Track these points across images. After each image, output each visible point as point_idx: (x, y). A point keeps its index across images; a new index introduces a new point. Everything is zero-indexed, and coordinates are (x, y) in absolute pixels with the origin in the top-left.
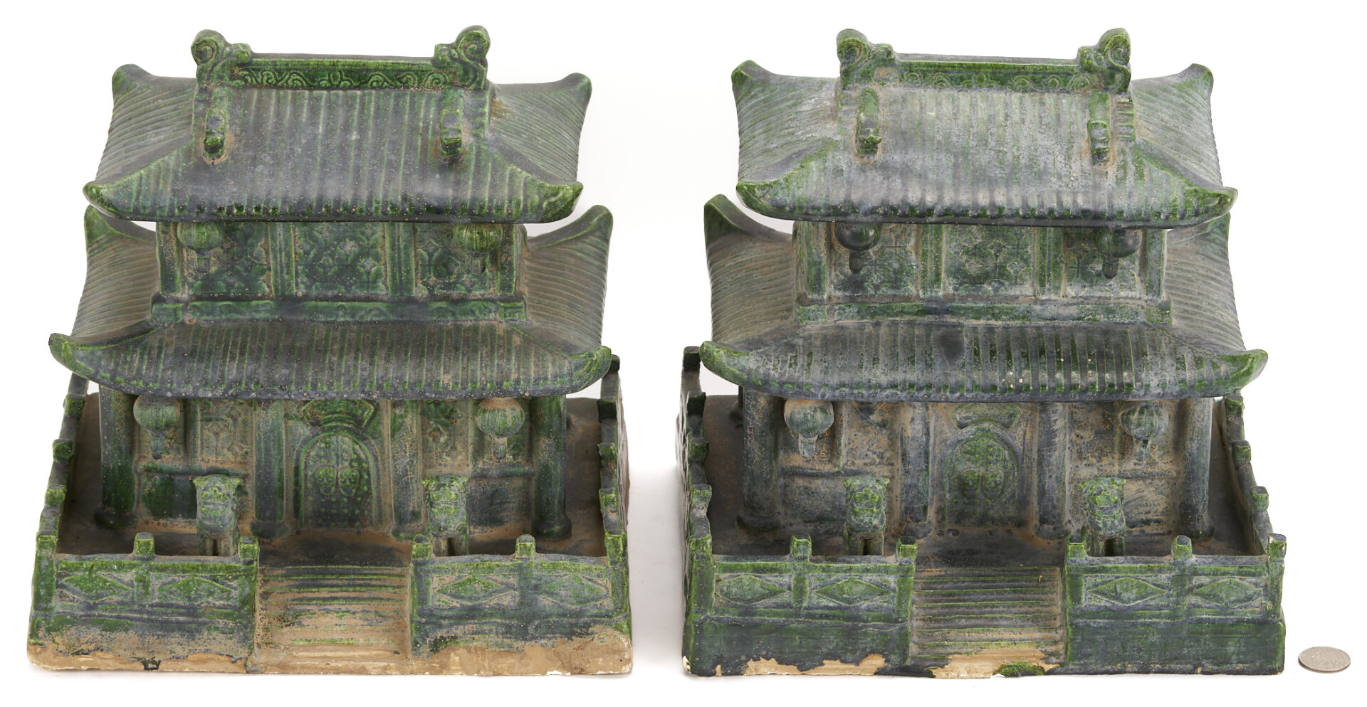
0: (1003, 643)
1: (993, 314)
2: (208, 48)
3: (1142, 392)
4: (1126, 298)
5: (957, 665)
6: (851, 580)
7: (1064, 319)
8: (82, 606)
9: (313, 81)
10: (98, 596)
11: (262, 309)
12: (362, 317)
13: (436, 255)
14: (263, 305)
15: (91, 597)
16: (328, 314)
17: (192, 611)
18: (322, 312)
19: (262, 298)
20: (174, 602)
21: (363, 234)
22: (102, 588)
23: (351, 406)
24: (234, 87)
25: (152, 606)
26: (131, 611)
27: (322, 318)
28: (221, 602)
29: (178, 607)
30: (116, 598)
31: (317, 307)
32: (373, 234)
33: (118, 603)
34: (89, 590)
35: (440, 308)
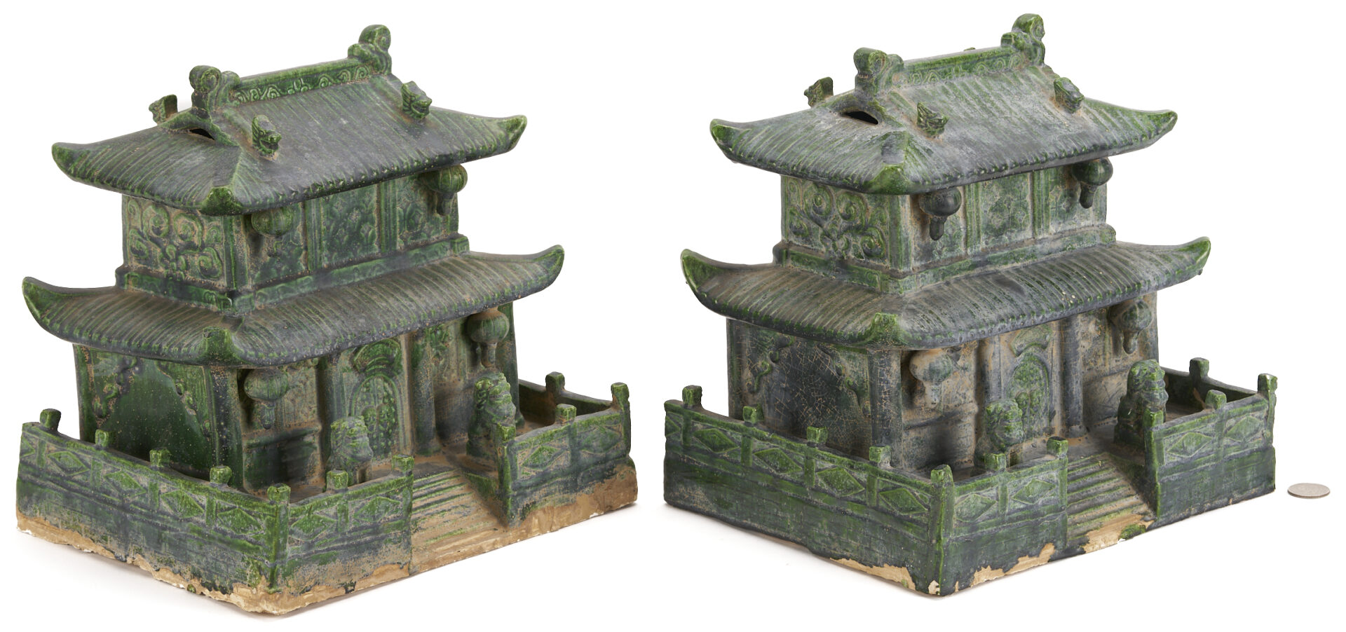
2: (214, 76)
4: (1085, 227)
8: (304, 547)
9: (284, 91)
10: (315, 534)
11: (306, 284)
12: (370, 275)
13: (408, 209)
14: (306, 281)
15: (309, 537)
16: (348, 277)
17: (375, 530)
18: (344, 277)
19: (302, 276)
20: (364, 524)
21: (364, 202)
22: (317, 526)
23: (385, 347)
24: (234, 107)
25: (350, 532)
26: (337, 541)
27: (345, 282)
28: (392, 515)
29: (367, 528)
30: (325, 533)
31: (340, 274)
32: (370, 201)
33: (327, 536)
34: (309, 530)
35: (416, 254)
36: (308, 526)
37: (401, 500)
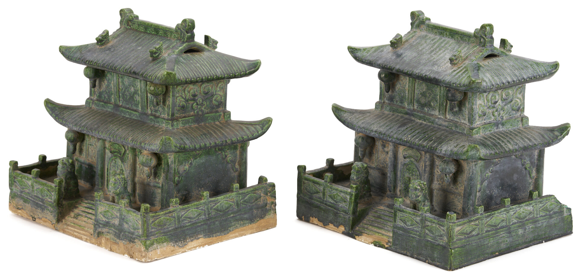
0: (380, 234)
1: (424, 119)
3: (439, 152)
4: (463, 123)
5: (363, 237)
6: (337, 194)
7: (443, 126)
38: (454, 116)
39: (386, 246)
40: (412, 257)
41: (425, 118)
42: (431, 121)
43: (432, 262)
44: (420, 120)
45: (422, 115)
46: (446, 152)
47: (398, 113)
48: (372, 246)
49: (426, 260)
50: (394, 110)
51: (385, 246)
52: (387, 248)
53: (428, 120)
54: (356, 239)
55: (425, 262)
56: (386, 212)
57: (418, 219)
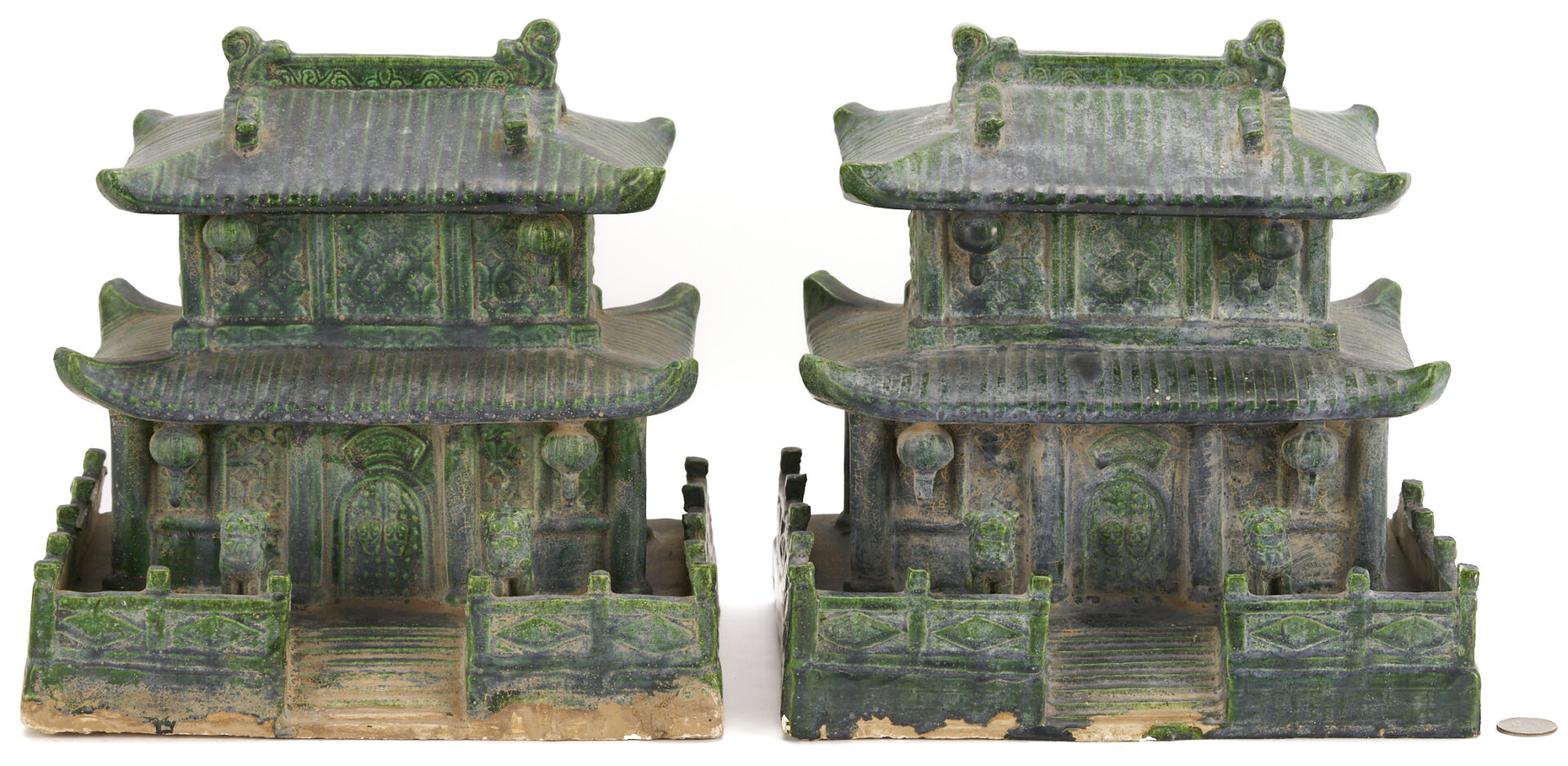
0: (1153, 704)
1: (1135, 338)
2: (241, 41)
3: (1307, 411)
4: (1286, 320)
5: (1101, 726)
6: (976, 619)
7: (1216, 343)
8: (85, 652)
9: (360, 80)
10: (104, 640)
11: (299, 334)
12: (413, 343)
13: (498, 269)
14: (300, 330)
15: (96, 642)
16: (374, 340)
17: (212, 659)
18: (366, 338)
19: (299, 322)
20: (192, 647)
21: (415, 243)
22: (109, 630)
23: (400, 443)
24: (270, 87)
25: (166, 652)
26: (142, 658)
27: (367, 344)
28: (247, 648)
29: (197, 653)
30: (125, 643)
31: (361, 332)
32: (426, 244)
33: (127, 649)
34: (94, 633)
35: (502, 333)
36: (94, 626)
37: (263, 631)
38: (1246, 306)
39: (1205, 729)
40: (1318, 733)
41: (1139, 334)
42: (1161, 337)
43: (1406, 726)
44: (1117, 342)
45: (1121, 326)
46: (1332, 405)
47: (1019, 340)
48: (1151, 746)
49: (1378, 729)
50: (999, 335)
51: (1199, 730)
52: (1209, 736)
53: (1150, 337)
54: (1073, 740)
55: (1373, 735)
56: (1104, 639)
57: (1338, 615)
